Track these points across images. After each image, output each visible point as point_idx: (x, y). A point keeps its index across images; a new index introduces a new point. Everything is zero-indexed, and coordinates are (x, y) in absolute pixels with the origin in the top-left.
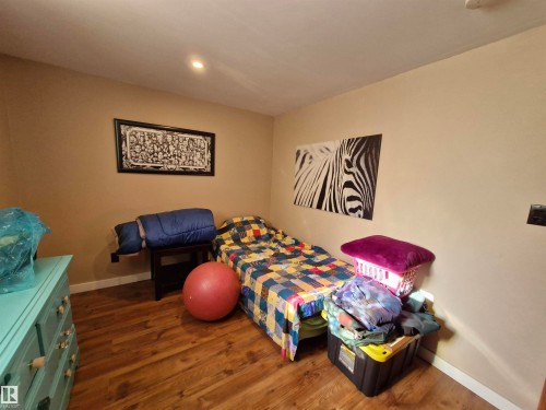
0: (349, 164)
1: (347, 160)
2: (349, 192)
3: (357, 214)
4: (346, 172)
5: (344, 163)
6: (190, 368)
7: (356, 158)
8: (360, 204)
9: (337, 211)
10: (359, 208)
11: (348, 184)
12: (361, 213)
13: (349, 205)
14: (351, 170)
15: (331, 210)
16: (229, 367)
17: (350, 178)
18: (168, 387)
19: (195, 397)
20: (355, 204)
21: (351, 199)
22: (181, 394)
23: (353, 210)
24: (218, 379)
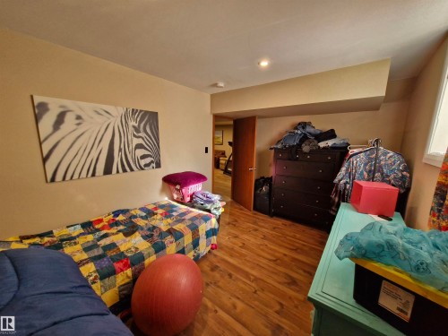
0: (137, 130)
1: (134, 127)
2: (140, 152)
3: (151, 166)
4: (135, 136)
5: (131, 129)
6: (238, 298)
7: (142, 125)
8: (152, 159)
9: (132, 170)
10: (152, 162)
11: (139, 146)
12: (154, 165)
13: (143, 162)
14: (140, 134)
15: (125, 171)
16: (227, 277)
17: (140, 141)
18: (256, 303)
19: (253, 285)
20: (148, 160)
21: (143, 157)
22: (255, 292)
23: (147, 165)
24: (237, 278)
